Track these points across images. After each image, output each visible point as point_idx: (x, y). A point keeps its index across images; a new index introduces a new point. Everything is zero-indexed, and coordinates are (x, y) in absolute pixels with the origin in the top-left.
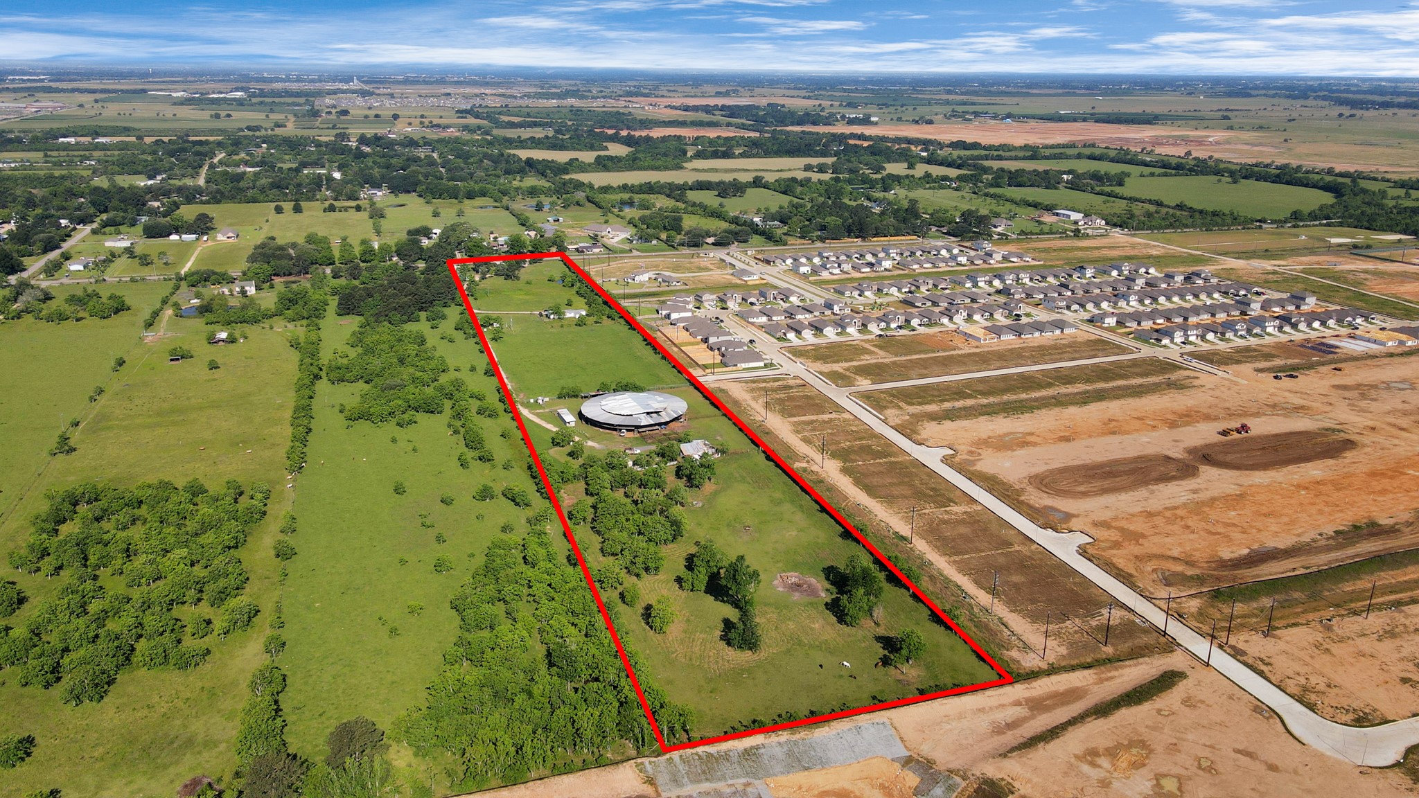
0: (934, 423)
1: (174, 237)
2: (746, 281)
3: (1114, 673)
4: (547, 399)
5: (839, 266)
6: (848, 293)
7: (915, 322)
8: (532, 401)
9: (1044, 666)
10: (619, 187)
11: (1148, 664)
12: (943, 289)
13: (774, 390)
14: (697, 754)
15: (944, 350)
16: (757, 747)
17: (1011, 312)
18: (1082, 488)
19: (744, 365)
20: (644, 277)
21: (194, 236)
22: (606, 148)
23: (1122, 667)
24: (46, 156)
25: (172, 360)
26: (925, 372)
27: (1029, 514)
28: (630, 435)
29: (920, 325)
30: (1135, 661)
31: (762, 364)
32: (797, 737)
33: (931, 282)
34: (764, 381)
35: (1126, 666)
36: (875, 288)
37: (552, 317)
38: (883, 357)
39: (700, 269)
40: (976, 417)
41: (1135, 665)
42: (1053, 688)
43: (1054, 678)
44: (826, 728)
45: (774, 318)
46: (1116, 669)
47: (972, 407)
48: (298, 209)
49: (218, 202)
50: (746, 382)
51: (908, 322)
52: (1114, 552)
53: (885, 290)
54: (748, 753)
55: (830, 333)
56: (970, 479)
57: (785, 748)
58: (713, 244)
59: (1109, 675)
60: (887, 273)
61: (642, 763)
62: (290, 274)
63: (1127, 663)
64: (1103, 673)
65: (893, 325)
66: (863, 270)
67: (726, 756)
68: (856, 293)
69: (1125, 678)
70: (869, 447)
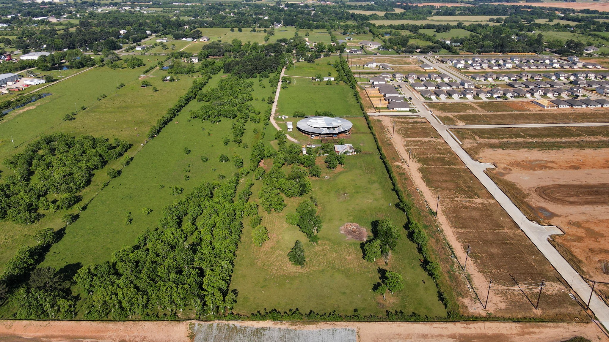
0: (490, 149)
1: (184, 39)
2: (425, 70)
3: (536, 330)
4: (287, 117)
5: (481, 65)
6: (478, 78)
7: (509, 95)
8: (280, 117)
9: (484, 314)
10: (388, 26)
11: (564, 328)
12: (536, 79)
13: (407, 123)
14: (228, 325)
15: (519, 111)
16: (265, 329)
17: (573, 94)
18: (571, 199)
19: (398, 109)
20: (374, 65)
21: (191, 39)
22: (394, 10)
23: (543, 327)
24: (164, 9)
25: (142, 86)
26: (501, 121)
27: (525, 210)
28: (317, 138)
29: (511, 97)
30: (555, 324)
31: (408, 109)
32: (294, 327)
33: (530, 75)
34: (405, 118)
35: (547, 327)
36: (495, 77)
37: (317, 80)
38: (480, 112)
39: (406, 63)
40: (520, 148)
41: (554, 327)
42: (483, 331)
43: (488, 324)
44: (314, 326)
45: (429, 88)
46: (538, 327)
47: (520, 143)
48: (240, 31)
49: (212, 27)
50: (394, 118)
51: (505, 94)
52: (574, 243)
53: (501, 78)
54: (258, 332)
55: (456, 97)
56: (496, 184)
57: (282, 333)
58: (420, 52)
59: (531, 330)
60: (508, 70)
61: (194, 324)
62: (217, 56)
63: (549, 324)
64: (527, 328)
65: (495, 96)
66: (494, 68)
67: (243, 330)
68: (482, 79)
69: (542, 335)
70: (443, 158)
